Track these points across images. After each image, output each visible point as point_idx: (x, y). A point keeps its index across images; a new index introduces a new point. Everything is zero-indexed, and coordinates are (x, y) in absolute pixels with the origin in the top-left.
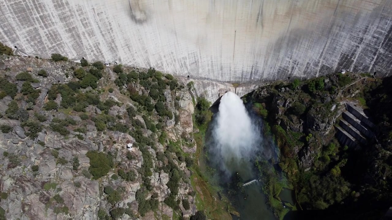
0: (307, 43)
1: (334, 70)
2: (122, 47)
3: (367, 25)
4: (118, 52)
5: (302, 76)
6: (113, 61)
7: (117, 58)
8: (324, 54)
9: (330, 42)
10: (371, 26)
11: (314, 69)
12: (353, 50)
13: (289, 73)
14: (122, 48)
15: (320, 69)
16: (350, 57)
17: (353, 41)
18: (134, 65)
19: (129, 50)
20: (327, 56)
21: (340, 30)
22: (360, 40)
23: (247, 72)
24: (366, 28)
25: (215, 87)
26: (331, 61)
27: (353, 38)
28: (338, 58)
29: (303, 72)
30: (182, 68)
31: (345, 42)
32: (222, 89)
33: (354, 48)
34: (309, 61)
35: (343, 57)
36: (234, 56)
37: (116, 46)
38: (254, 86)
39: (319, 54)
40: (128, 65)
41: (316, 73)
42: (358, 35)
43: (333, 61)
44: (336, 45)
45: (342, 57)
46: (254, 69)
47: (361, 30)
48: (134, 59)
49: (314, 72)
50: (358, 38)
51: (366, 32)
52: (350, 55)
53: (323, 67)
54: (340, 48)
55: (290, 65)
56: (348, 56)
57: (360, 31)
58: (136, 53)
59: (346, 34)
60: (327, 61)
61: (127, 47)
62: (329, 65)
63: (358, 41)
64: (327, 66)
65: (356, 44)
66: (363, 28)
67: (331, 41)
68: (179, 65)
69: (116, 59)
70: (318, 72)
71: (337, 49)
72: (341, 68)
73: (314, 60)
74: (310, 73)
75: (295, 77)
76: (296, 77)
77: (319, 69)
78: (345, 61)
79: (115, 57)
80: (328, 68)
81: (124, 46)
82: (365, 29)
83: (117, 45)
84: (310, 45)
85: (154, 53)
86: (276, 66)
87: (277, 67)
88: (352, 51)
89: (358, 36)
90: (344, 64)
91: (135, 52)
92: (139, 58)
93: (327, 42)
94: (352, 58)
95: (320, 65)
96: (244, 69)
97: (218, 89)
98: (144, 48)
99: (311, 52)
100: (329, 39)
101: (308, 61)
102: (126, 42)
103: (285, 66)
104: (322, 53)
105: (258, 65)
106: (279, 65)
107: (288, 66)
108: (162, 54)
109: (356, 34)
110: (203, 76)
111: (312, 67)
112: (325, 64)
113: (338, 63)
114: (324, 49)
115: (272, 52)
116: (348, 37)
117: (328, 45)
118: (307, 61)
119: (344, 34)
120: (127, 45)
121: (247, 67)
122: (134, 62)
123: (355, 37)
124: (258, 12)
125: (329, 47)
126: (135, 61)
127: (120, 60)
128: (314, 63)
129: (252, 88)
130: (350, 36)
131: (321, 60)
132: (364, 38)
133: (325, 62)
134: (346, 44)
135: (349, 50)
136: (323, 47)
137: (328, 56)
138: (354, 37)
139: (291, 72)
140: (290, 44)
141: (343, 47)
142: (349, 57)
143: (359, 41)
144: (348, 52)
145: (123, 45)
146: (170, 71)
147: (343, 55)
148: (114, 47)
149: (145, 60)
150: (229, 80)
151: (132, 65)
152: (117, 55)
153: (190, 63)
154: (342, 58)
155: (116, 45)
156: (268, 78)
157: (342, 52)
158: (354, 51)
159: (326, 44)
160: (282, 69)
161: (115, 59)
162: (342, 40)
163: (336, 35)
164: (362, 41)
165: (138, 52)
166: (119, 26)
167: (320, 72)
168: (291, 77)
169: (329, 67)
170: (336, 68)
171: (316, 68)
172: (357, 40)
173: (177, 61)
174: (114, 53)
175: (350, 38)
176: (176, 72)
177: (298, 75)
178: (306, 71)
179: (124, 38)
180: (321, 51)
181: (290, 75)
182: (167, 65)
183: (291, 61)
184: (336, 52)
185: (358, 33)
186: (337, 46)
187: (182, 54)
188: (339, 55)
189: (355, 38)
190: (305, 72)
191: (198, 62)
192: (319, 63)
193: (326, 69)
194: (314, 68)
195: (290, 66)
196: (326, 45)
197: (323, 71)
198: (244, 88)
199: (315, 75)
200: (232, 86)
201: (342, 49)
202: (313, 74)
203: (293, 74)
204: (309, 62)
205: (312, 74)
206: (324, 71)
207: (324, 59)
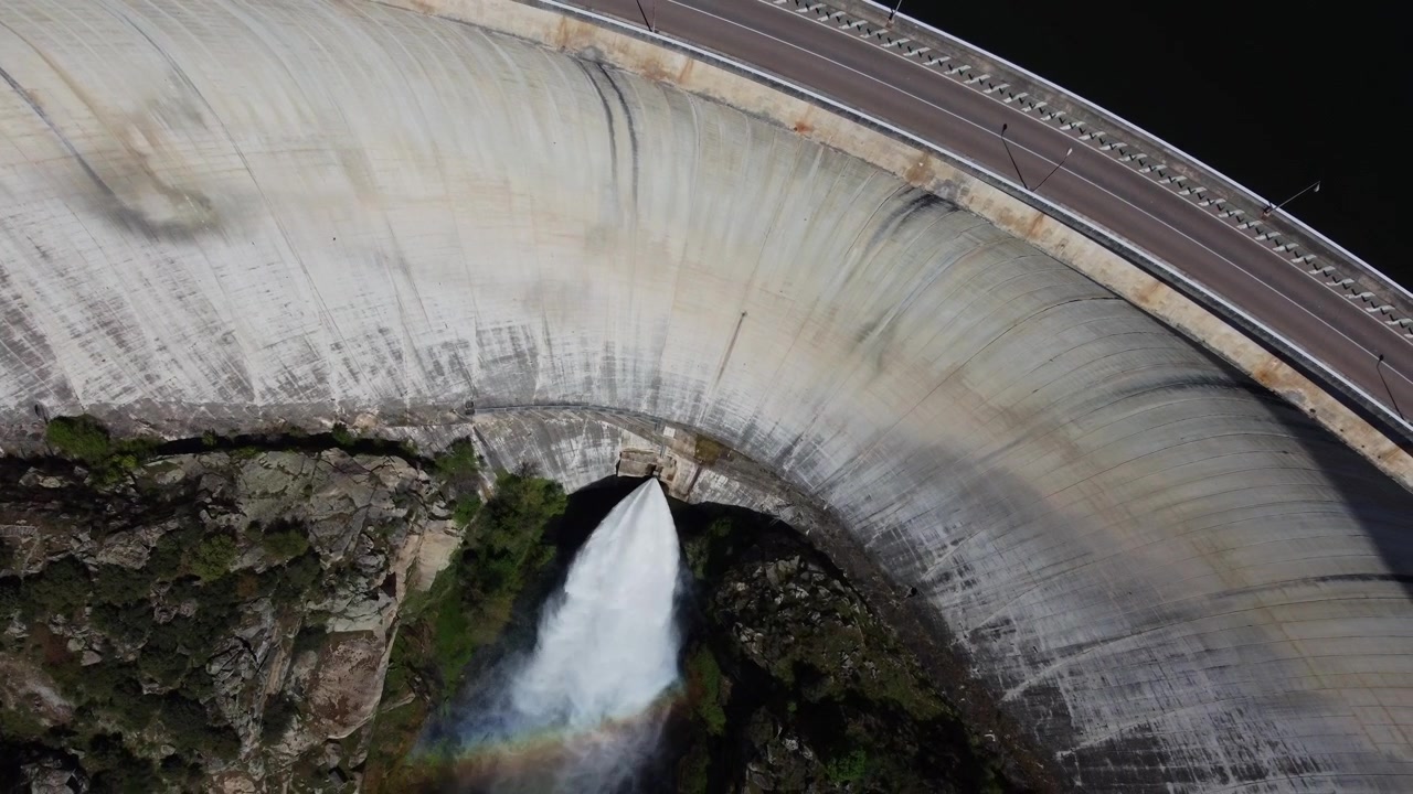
0: (1044, 564)
1: (1078, 744)
2: (77, 336)
3: (1318, 761)
4: (54, 358)
5: (962, 638)
6: (20, 405)
7: (51, 385)
8: (1082, 658)
9: (1133, 647)
10: (1334, 781)
11: (1014, 664)
12: (1197, 765)
13: (927, 577)
14: (77, 341)
15: (1034, 687)
16: (1167, 770)
17: (1219, 739)
18: (149, 400)
19: (121, 343)
20: (1087, 675)
21: (1198, 657)
22: (1249, 768)
23: (769, 435)
24: (1304, 763)
25: (606, 441)
26: (1089, 706)
27: (1229, 730)
28: (1122, 726)
29: (971, 628)
30: (439, 380)
31: (1190, 710)
32: (636, 452)
33: (1206, 766)
34: (1016, 619)
35: (1144, 743)
36: (722, 369)
37: (39, 339)
38: (778, 501)
39: (1066, 638)
40: (115, 407)
41: (1015, 683)
42: (1257, 747)
43: (1097, 713)
44: (1150, 682)
45: (1139, 736)
46: (803, 450)
47: (1281, 746)
48: (148, 378)
49: (1008, 672)
50: (1251, 755)
51: (1293, 771)
52: (1172, 766)
53: (1047, 691)
54: (1156, 705)
55: (940, 556)
56: (1164, 758)
57: (1273, 745)
58: (163, 348)
59: (1212, 695)
60: (1075, 689)
61: (103, 332)
62: (1074, 707)
63: (1242, 764)
64: (1063, 706)
65: (1226, 764)
66: (1297, 751)
67: (1139, 650)
68: (423, 368)
69: (42, 389)
70: (1021, 688)
71: (1141, 693)
72: (1106, 765)
73: (1034, 635)
74: (993, 660)
75: (937, 611)
76: (940, 617)
77: (1031, 680)
78: (1137, 763)
79: (32, 383)
80: (1061, 713)
81: (88, 331)
82: (1299, 762)
83: (41, 330)
84: (1049, 578)
85: (275, 339)
86: (889, 511)
87: (893, 517)
88: (1190, 763)
89: (1253, 750)
90: (1126, 767)
91: (154, 346)
92: (181, 367)
93: (1123, 637)
94: (1172, 782)
95: (1046, 672)
96: (758, 421)
97: (620, 448)
98: (208, 328)
99: (1040, 603)
100: (1135, 636)
101: (1012, 617)
102: (101, 314)
103: (922, 544)
104: (1080, 647)
105: (818, 447)
106: (904, 516)
107: (930, 553)
108: (322, 341)
109: (1251, 734)
110: (553, 396)
111: (1012, 651)
112: (1062, 690)
113: (1111, 740)
114: (1094, 643)
115: (894, 461)
116: (1212, 708)
117: (1119, 650)
118: (1010, 612)
119: (1206, 684)
120: (105, 324)
121: (774, 424)
122: (151, 387)
123: (1240, 737)
124: (870, 319)
125: (1118, 657)
126: (158, 383)
127: (64, 391)
128: (1028, 641)
129: (768, 503)
130: (1225, 717)
131: (1059, 665)
132: (1270, 778)
133: (1068, 686)
134: (1187, 719)
135: (1184, 747)
136: (1097, 633)
137: (1092, 679)
138: (1233, 735)
139: (933, 583)
140: (976, 501)
141: (1170, 715)
142: (1162, 768)
143: (1244, 767)
144: (1174, 749)
145: (81, 328)
146: (366, 397)
147: (1148, 735)
148: (25, 341)
149: (216, 373)
150: (684, 421)
151: (137, 402)
152: (43, 374)
153: (489, 358)
154: (1134, 743)
155: (39, 333)
156: (844, 516)
157: (1153, 727)
158: (1195, 769)
159: (1113, 635)
160: (904, 538)
161: (35, 392)
162: (1181, 691)
163: (1172, 656)
164: (1254, 778)
165: (172, 347)
166: (44, 255)
167: (1027, 693)
168: (923, 597)
169: (1069, 716)
170: (1092, 748)
171: (1024, 669)
172: (1240, 754)
173: (408, 357)
174: (28, 367)
175: (1218, 722)
176: (398, 397)
177: (947, 615)
178: (984, 638)
179: (81, 299)
180: (1081, 638)
181: (924, 584)
182: (346, 374)
183: (951, 548)
184: (1131, 699)
185: (1262, 740)
186: (1148, 685)
187: (440, 331)
188: (1133, 724)
189: (1237, 740)
190: (976, 636)
191: (534, 355)
192: (1046, 662)
193: (1055, 714)
194: (1015, 658)
195: (940, 560)
196: (1112, 639)
197: (1041, 702)
198: (737, 485)
199: (1008, 686)
200: (692, 450)
201: (1159, 718)
202: (998, 673)
203: (935, 594)
204: (1015, 622)
205: (998, 669)
206: (1043, 708)
207: (1071, 673)
